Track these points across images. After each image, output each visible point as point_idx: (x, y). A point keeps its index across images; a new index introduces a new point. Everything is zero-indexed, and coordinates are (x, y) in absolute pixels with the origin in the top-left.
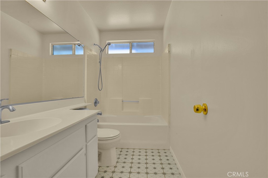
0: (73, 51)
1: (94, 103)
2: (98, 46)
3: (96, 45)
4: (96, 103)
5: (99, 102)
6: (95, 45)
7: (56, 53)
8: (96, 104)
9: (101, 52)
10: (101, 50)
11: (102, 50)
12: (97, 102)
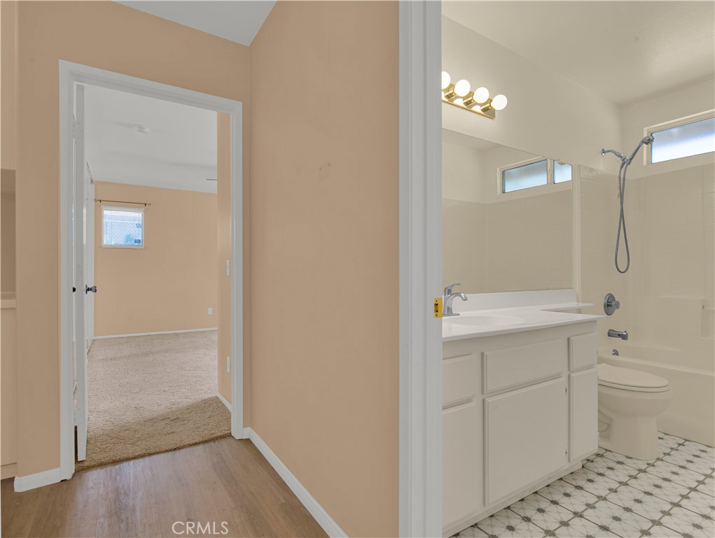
0: (549, 176)
1: (604, 305)
2: (615, 153)
3: (609, 151)
4: (611, 305)
5: (618, 302)
6: (604, 152)
7: (509, 187)
8: (610, 308)
9: (623, 169)
10: (624, 163)
11: (626, 163)
12: (613, 303)
